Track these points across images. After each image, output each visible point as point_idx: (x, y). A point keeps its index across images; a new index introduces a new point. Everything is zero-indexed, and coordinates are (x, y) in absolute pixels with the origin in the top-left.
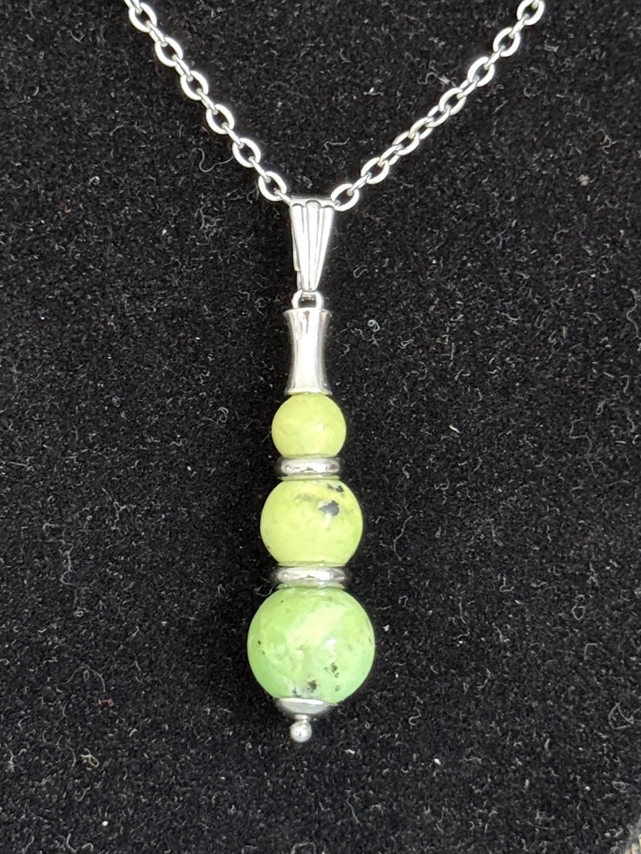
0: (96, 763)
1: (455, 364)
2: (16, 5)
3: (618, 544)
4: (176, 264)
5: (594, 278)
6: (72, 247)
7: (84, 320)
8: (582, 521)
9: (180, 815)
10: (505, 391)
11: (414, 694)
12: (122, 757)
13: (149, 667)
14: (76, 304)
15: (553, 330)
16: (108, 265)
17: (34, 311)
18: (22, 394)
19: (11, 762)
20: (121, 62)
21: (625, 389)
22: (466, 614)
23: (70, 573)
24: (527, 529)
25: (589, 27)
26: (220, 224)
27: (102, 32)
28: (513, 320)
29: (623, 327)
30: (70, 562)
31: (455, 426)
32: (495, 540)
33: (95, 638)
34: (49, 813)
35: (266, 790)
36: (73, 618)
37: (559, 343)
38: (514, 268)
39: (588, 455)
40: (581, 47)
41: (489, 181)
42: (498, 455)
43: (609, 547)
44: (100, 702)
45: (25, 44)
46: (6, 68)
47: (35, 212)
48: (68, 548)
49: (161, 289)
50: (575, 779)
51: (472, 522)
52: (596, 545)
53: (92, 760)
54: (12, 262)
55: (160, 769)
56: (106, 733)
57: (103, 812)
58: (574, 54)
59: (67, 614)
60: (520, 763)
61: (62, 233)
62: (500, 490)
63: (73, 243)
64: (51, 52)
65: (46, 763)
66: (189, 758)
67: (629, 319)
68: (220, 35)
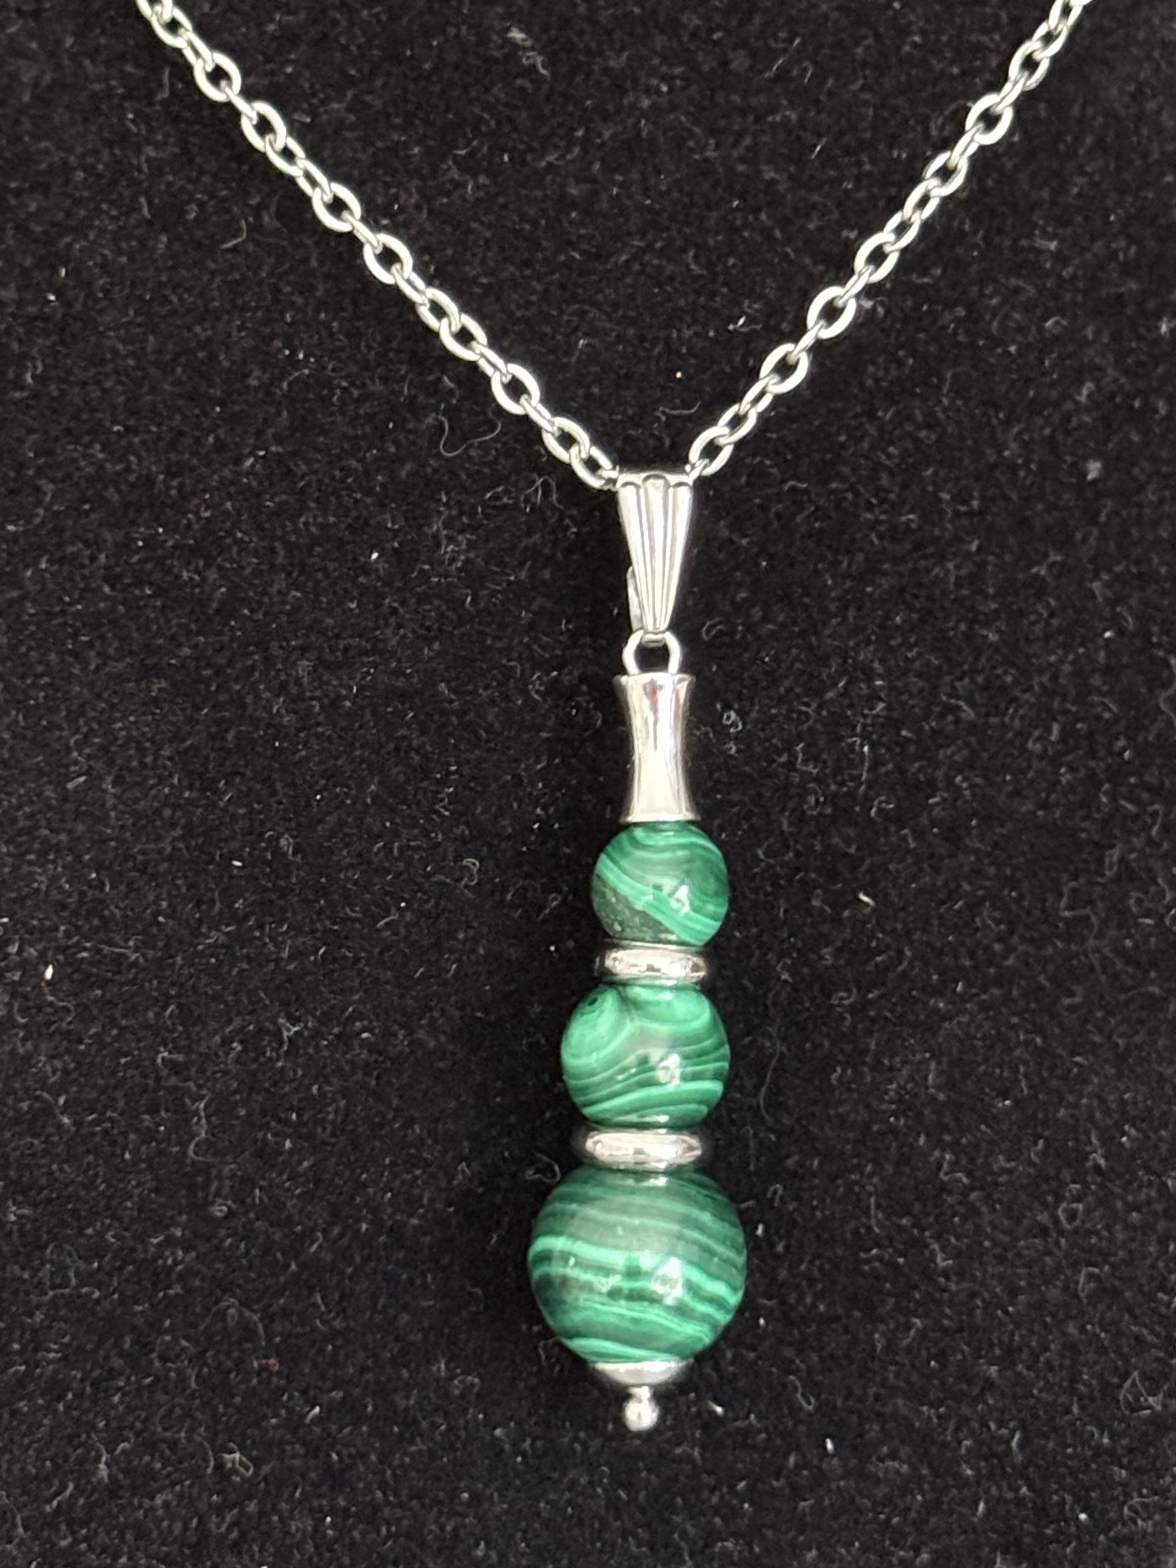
0: (247, 1469)
1: (870, 787)
2: (117, 151)
3: (1140, 1098)
4: (394, 611)
5: (1108, 639)
6: (212, 575)
7: (232, 701)
8: (1078, 1059)
9: (391, 1557)
10: (953, 835)
11: (789, 1353)
12: (294, 1457)
13: (339, 1303)
14: (217, 673)
15: (1036, 728)
16: (276, 609)
17: (143, 685)
18: (122, 827)
19: (102, 1466)
20: (306, 261)
21: (1155, 830)
22: (880, 1215)
23: (206, 1141)
24: (985, 1073)
25: (1109, 203)
26: (471, 545)
27: (273, 208)
28: (968, 713)
29: (1154, 720)
30: (203, 1121)
31: (867, 894)
32: (932, 1090)
33: (247, 1253)
34: (167, 1554)
35: (538, 1514)
36: (210, 1219)
37: (1045, 750)
38: (973, 621)
39: (1091, 943)
40: (1093, 239)
41: (935, 474)
42: (938, 944)
43: (1123, 1102)
44: (255, 1364)
45: (132, 221)
46: (99, 259)
47: (146, 515)
48: (202, 1098)
49: (366, 653)
50: (1063, 1502)
51: (891, 1057)
52: (1102, 1100)
53: (241, 1463)
54: (107, 598)
55: (360, 1479)
56: (265, 1417)
57: (261, 1550)
58: (1084, 250)
59: (199, 1209)
60: (969, 1472)
61: (194, 551)
62: (941, 1005)
63: (214, 569)
64: (179, 238)
65: (163, 1468)
66: (407, 1459)
67: (1163, 707)
68: (482, 223)
